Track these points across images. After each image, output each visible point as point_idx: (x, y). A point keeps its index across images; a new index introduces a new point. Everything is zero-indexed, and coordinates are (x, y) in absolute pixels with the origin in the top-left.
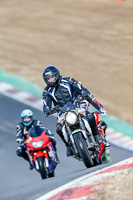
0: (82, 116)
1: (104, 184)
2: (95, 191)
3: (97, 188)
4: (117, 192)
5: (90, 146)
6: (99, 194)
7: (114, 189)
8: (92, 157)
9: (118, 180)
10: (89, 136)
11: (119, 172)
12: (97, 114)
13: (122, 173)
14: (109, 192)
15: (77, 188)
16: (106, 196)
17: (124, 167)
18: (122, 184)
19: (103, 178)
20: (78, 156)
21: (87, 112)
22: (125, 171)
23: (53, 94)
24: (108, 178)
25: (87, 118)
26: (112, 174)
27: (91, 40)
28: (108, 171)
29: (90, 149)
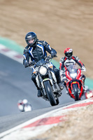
0: (51, 70)
1: (70, 115)
2: (63, 120)
3: (64, 118)
4: (78, 121)
5: (55, 91)
6: (66, 123)
7: (76, 119)
8: (56, 98)
9: (80, 113)
10: (54, 84)
11: (80, 108)
12: (80, 70)
13: (82, 109)
14: (72, 122)
15: (50, 118)
16: (71, 124)
17: (83, 105)
18: (82, 116)
19: (69, 112)
20: (46, 97)
21: (54, 67)
22: (85, 108)
23: (31, 52)
24: (72, 112)
25: (54, 71)
26: (75, 109)
28: (73, 107)
29: (55, 93)
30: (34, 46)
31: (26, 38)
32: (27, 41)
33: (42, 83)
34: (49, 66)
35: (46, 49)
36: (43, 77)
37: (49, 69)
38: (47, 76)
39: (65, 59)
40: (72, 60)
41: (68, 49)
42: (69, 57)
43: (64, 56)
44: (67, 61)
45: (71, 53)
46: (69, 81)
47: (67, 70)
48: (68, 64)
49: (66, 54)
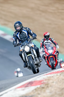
0: (32, 48)
1: (48, 80)
2: (44, 83)
3: (45, 81)
4: (54, 84)
5: (36, 63)
6: (46, 85)
7: (53, 82)
8: (37, 68)
9: (55, 78)
10: (35, 58)
11: (55, 74)
13: (57, 75)
14: (50, 84)
15: (35, 81)
16: (49, 85)
17: (58, 72)
18: (57, 80)
19: (48, 77)
20: (30, 68)
21: (35, 46)
22: (59, 74)
23: (18, 36)
24: (50, 77)
25: (35, 49)
26: (52, 75)
27: (43, 11)
28: (50, 74)
29: (36, 64)
30: (20, 31)
31: (15, 26)
32: (16, 28)
33: (26, 58)
34: (31, 45)
35: (29, 33)
36: (27, 53)
37: (31, 48)
38: (30, 53)
39: (44, 40)
40: (49, 41)
41: (46, 33)
42: (47, 38)
43: (43, 38)
44: (46, 41)
45: (49, 36)
46: (47, 55)
47: (46, 48)
48: (46, 44)
49: (45, 37)
